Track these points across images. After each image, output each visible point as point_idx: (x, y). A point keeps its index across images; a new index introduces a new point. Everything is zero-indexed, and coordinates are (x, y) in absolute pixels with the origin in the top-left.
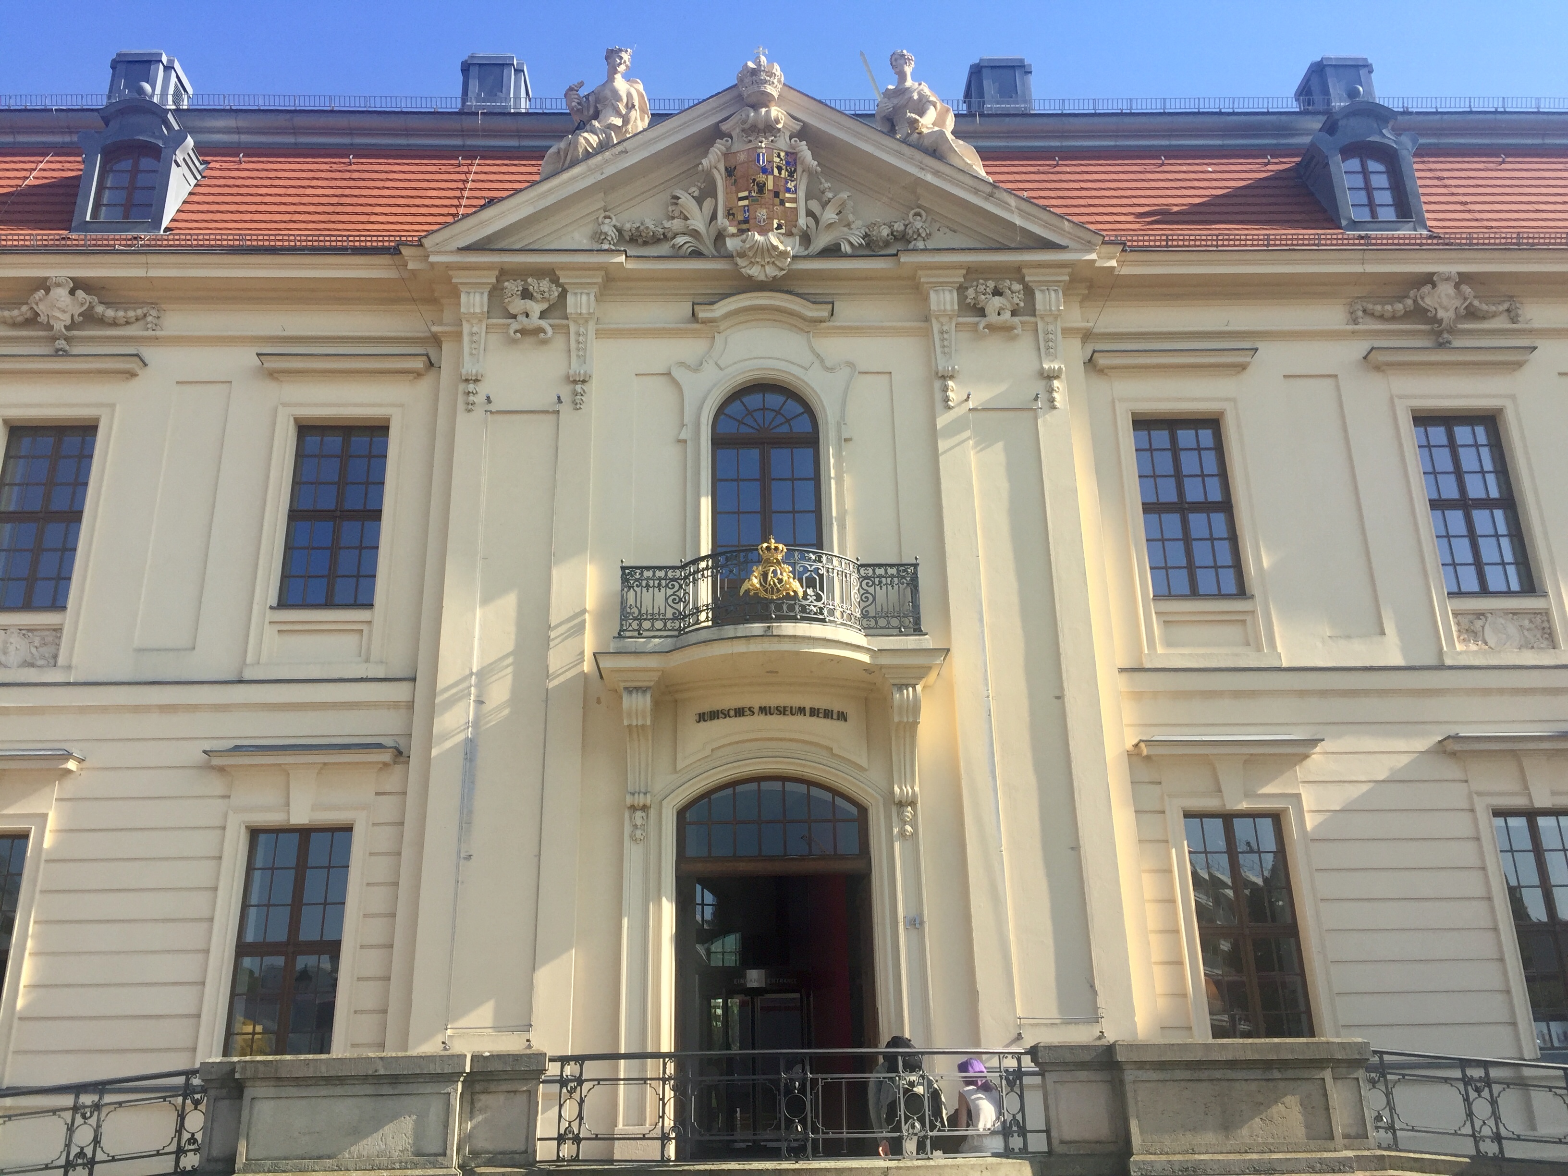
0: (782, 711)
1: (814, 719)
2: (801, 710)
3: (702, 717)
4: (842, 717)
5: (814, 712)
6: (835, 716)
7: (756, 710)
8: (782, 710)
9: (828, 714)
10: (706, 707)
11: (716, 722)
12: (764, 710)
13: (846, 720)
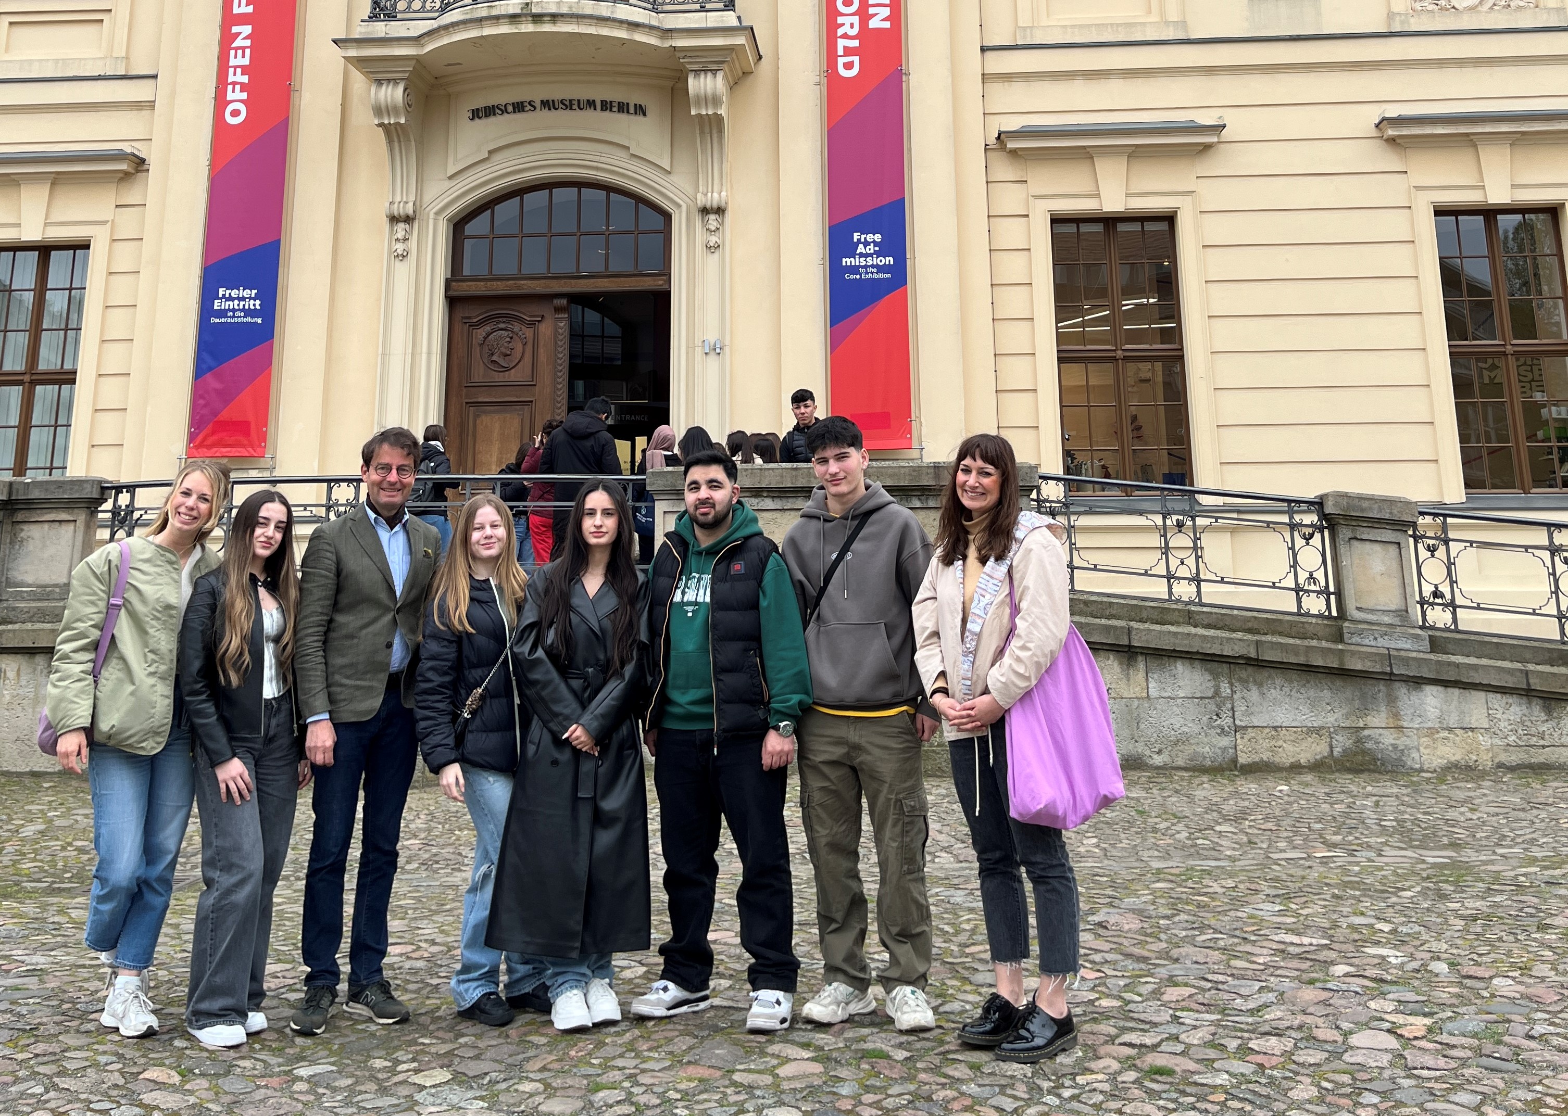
0: (568, 105)
1: (607, 114)
2: (591, 104)
3: (476, 114)
4: (640, 110)
5: (606, 106)
6: (632, 110)
7: (538, 104)
8: (567, 103)
9: (623, 108)
10: (480, 102)
11: (492, 119)
12: (547, 104)
13: (644, 115)
